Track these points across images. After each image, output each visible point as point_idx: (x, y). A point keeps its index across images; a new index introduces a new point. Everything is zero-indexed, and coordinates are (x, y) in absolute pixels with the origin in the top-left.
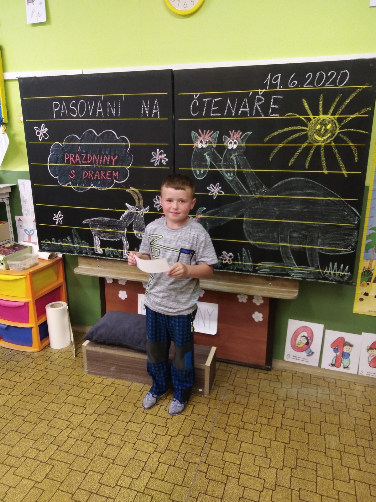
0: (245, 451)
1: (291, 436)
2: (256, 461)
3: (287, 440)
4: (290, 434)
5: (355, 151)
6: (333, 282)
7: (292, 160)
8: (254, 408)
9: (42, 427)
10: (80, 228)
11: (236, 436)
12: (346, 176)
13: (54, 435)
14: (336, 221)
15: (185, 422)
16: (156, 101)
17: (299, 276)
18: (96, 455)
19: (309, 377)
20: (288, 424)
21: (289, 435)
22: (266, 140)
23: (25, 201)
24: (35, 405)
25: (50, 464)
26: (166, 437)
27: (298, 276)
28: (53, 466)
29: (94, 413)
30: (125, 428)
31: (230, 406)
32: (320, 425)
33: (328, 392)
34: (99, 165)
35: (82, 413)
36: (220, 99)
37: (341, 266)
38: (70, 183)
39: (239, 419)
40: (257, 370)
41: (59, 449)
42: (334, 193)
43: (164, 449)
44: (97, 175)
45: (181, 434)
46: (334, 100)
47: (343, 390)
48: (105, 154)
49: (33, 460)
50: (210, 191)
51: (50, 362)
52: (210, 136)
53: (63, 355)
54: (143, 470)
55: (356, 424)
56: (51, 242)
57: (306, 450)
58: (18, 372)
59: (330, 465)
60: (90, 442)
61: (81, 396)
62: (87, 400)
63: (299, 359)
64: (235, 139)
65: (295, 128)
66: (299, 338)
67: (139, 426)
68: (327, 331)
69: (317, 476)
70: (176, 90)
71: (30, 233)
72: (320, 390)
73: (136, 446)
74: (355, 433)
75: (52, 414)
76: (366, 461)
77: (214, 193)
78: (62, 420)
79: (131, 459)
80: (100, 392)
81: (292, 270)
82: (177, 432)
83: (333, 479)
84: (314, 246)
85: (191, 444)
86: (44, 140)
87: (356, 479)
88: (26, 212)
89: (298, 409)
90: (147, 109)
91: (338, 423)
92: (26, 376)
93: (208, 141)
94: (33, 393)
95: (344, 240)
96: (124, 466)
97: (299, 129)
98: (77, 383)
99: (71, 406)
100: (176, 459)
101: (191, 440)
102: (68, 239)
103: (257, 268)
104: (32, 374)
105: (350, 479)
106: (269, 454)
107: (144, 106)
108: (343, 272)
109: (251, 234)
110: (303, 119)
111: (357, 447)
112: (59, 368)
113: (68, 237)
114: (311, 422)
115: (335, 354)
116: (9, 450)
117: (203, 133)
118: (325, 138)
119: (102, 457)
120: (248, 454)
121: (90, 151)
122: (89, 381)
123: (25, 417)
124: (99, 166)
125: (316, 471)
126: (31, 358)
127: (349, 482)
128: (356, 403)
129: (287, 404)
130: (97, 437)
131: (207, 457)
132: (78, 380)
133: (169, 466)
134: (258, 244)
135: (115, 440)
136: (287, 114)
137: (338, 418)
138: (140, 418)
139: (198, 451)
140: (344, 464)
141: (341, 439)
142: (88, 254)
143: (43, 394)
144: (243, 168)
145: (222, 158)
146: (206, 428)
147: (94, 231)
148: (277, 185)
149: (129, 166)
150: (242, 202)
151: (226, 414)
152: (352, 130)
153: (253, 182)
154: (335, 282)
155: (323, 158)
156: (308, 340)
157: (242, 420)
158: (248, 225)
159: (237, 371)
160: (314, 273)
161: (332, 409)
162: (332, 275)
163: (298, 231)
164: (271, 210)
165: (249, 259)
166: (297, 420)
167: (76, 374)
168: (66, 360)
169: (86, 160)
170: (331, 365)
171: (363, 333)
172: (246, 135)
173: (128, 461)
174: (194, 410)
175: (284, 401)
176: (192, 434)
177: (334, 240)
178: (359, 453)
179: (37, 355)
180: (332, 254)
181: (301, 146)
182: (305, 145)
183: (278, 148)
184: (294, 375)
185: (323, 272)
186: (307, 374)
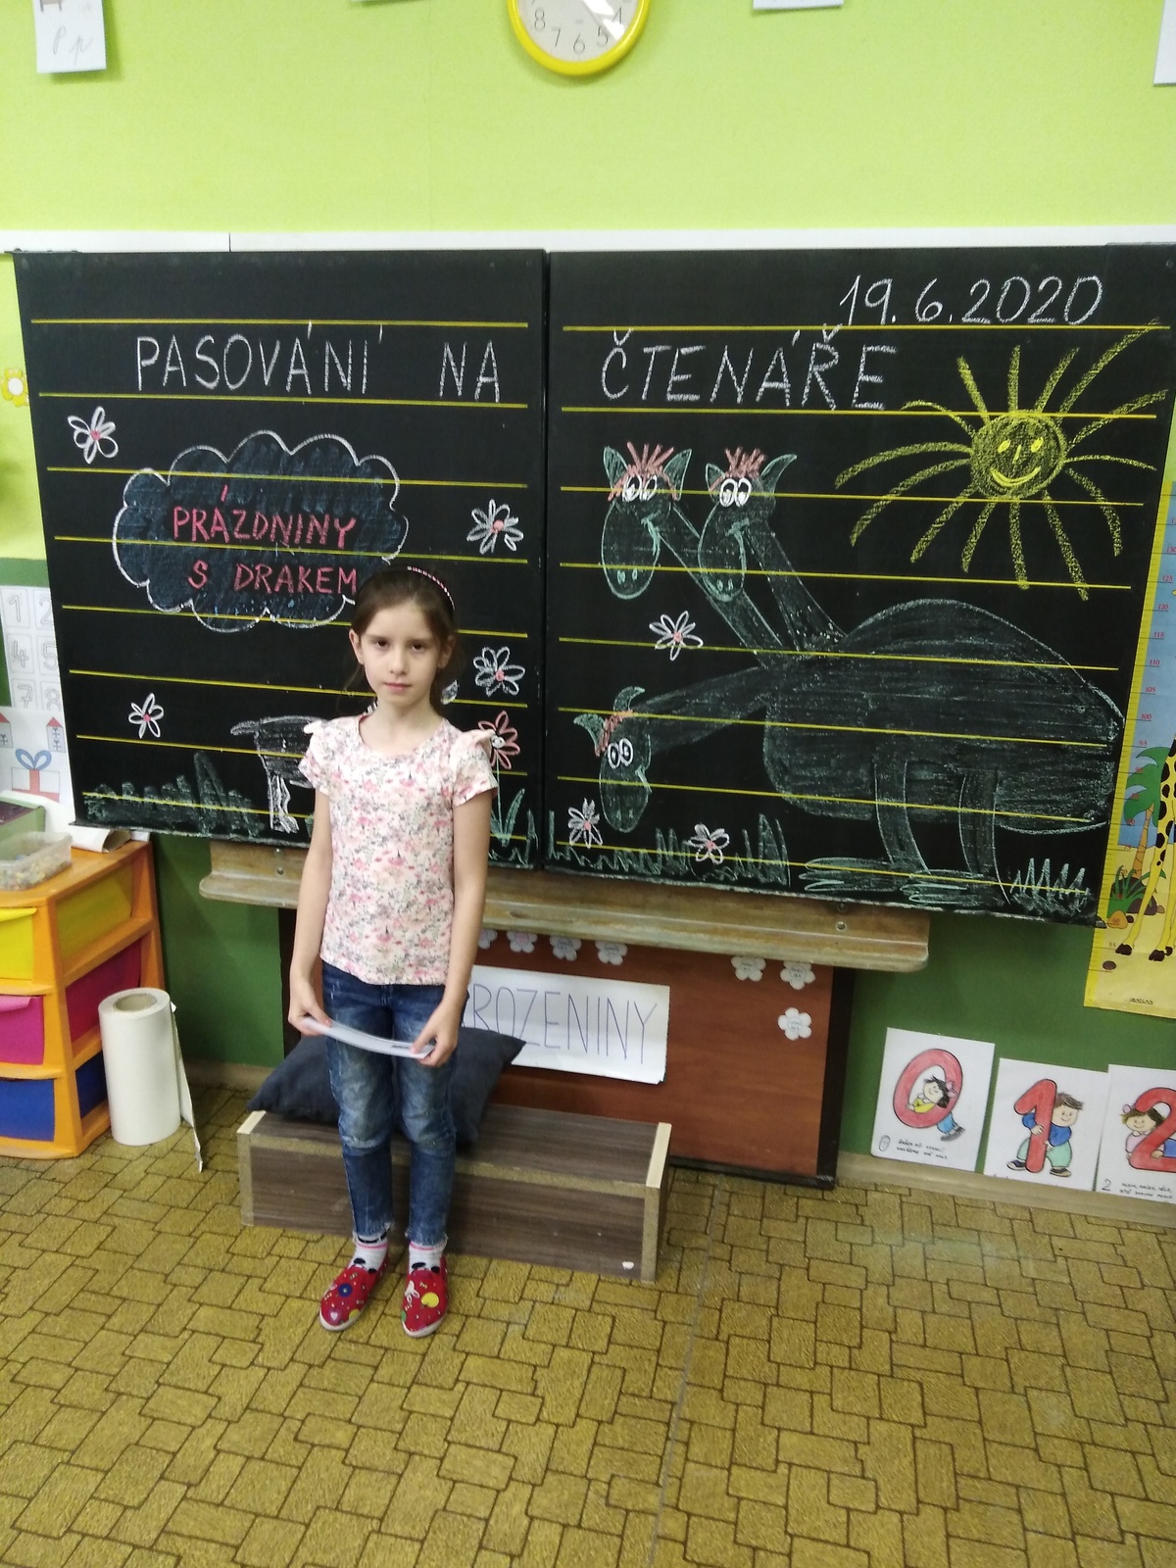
0: (796, 1461)
1: (927, 1400)
2: (833, 1491)
3: (916, 1417)
4: (922, 1396)
5: (1114, 522)
6: (1038, 919)
7: (922, 545)
8: (800, 1315)
9: (123, 1422)
10: (222, 750)
11: (760, 1411)
12: (1085, 597)
13: (168, 1449)
14: (1049, 732)
15: (593, 1376)
16: (490, 348)
17: (935, 899)
18: (318, 1508)
19: (951, 1206)
20: (911, 1362)
21: (920, 1398)
22: (841, 480)
23: (22, 658)
24: (86, 1344)
25: (168, 1554)
26: (542, 1430)
27: (931, 899)
28: (179, 1558)
29: (292, 1360)
30: (401, 1408)
31: (726, 1311)
32: (1007, 1360)
33: (1013, 1251)
34: (293, 545)
35: (252, 1363)
36: (697, 348)
37: (1061, 868)
38: (191, 602)
39: (762, 1356)
40: (790, 1190)
41: (190, 1494)
42: (1045, 647)
43: (539, 1470)
44: (285, 577)
45: (587, 1415)
46: (1056, 366)
47: (1057, 1242)
48: (314, 512)
49: (105, 1544)
50: (657, 637)
51: (118, 1193)
52: (664, 464)
53: (160, 1164)
54: (481, 1547)
55: (1112, 1350)
56: (120, 793)
57: (979, 1444)
58: (12, 1233)
59: (1057, 1488)
60: (294, 1462)
61: (240, 1303)
62: (263, 1316)
63: (916, 1149)
64: (743, 475)
65: (931, 447)
66: (919, 1087)
67: (446, 1396)
68: (1003, 1062)
69: (1025, 1529)
70: (553, 316)
71: (34, 763)
72: (988, 1247)
73: (447, 1465)
74: (1113, 1379)
75: (150, 1371)
76: (1159, 1468)
77: (673, 642)
78: (189, 1393)
79: (436, 1512)
80: (303, 1284)
81: (910, 882)
82: (573, 1411)
83: (1074, 1534)
84: (980, 808)
85: (622, 1449)
86: (99, 461)
87: (1141, 1531)
88: (24, 693)
89: (934, 1312)
90: (459, 372)
91: (1060, 1351)
92: (44, 1246)
93: (655, 478)
94: (76, 1304)
95: (1072, 790)
96: (417, 1540)
97: (944, 452)
98: (221, 1259)
99: (213, 1342)
100: (581, 1502)
101: (620, 1432)
102: (180, 784)
103: (802, 877)
104: (65, 1234)
105: (1122, 1532)
106: (869, 1465)
107: (448, 363)
108: (1067, 887)
109: (786, 770)
110: (958, 419)
111: (1125, 1426)
112: (152, 1212)
113: (180, 780)
114: (981, 1352)
115: (1025, 1133)
116: (16, 1511)
117: (640, 454)
118: (1025, 479)
119: (338, 1514)
120: (805, 1471)
121: (260, 502)
122: (260, 1251)
123: (59, 1391)
124: (292, 551)
125: (1020, 1511)
126: (53, 1180)
127: (1122, 1543)
128: (1100, 1283)
129: (898, 1296)
130: (313, 1445)
131: (680, 1487)
132: (223, 1249)
133: (565, 1526)
134: (807, 802)
135: (375, 1449)
136: (908, 405)
137: (1055, 1333)
138: (448, 1370)
139: (649, 1470)
140: (1097, 1485)
141: (1076, 1401)
142: (247, 834)
143: (110, 1304)
144: (768, 567)
145: (700, 534)
146: (663, 1391)
147: (271, 759)
148: (871, 620)
149: (393, 552)
150: (764, 671)
151: (717, 1339)
152: (1108, 458)
153: (798, 609)
154: (1042, 916)
155: (1016, 541)
156: (945, 1091)
157: (769, 1357)
158: (778, 742)
159: (731, 1193)
160: (981, 890)
161: (1035, 1308)
162: (1036, 897)
163: (934, 763)
164: (853, 696)
165: (780, 848)
166: (935, 1348)
167: (215, 1229)
168: (173, 1182)
169: (247, 528)
170: (1013, 1166)
171: (1111, 1067)
172: (777, 464)
173: (428, 1520)
174: (615, 1331)
175: (888, 1286)
176: (621, 1415)
177: (1045, 792)
178: (1136, 1446)
179: (70, 1168)
180: (1035, 833)
181: (952, 502)
182: (962, 499)
183: (878, 507)
184: (904, 1199)
185: (1007, 889)
186: (942, 1197)
